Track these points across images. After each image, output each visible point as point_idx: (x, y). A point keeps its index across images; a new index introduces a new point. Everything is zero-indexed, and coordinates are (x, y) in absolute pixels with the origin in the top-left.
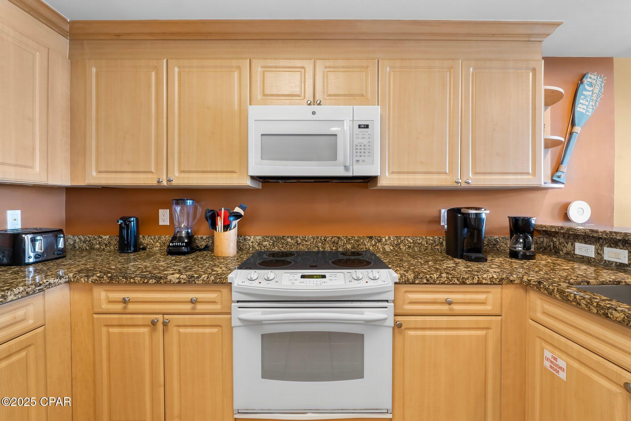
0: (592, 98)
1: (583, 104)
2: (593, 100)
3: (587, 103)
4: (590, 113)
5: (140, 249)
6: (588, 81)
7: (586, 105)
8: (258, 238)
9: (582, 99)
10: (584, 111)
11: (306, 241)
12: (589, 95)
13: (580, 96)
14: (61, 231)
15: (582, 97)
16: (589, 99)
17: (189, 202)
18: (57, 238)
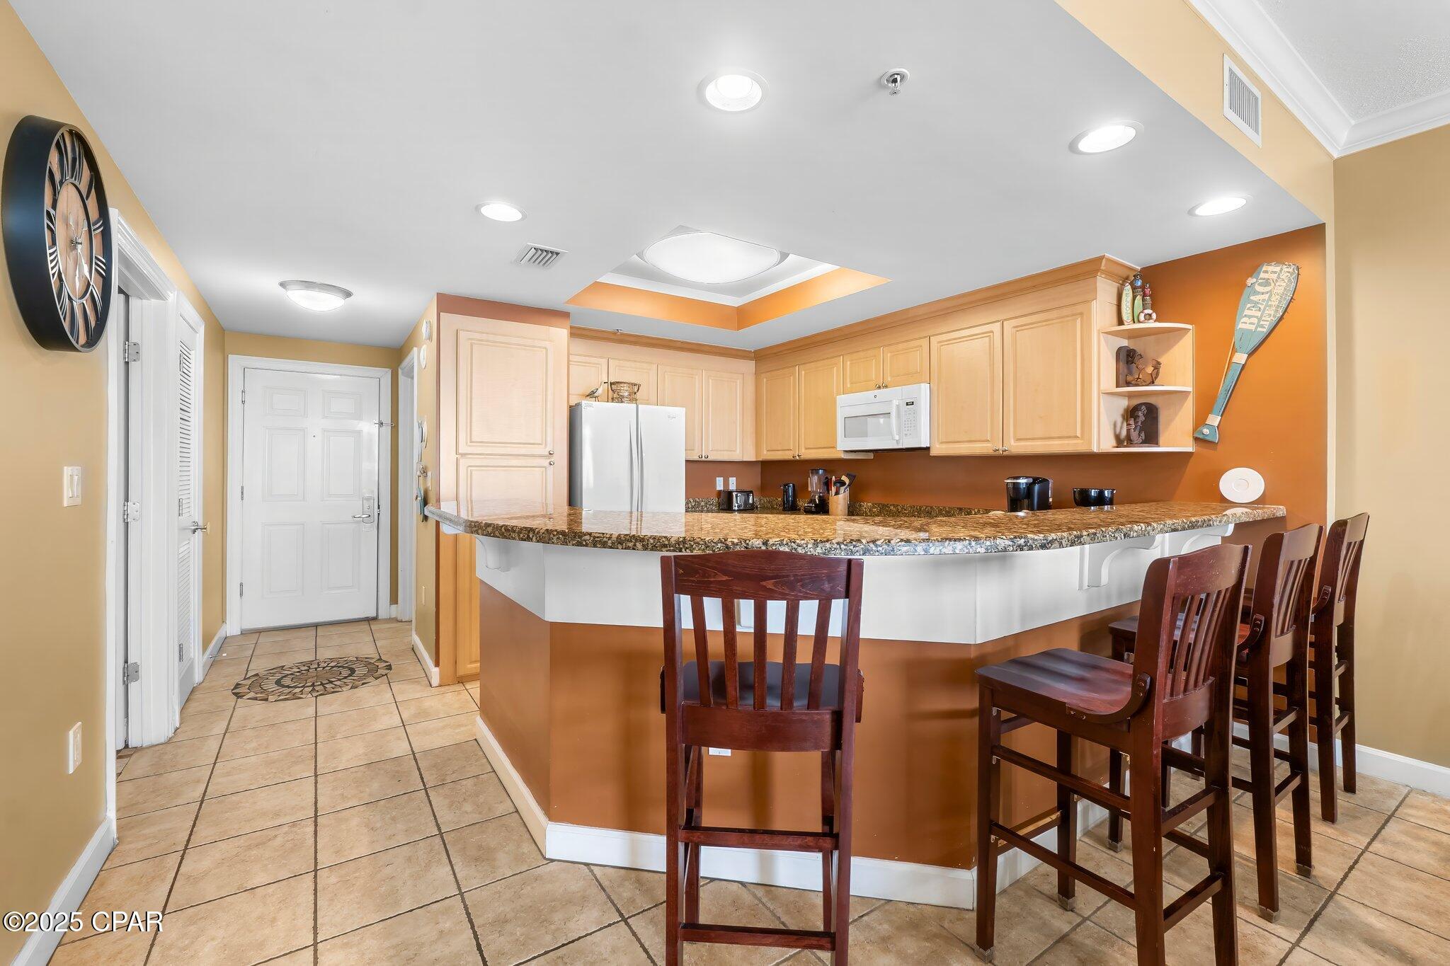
0: (1270, 303)
1: (1250, 317)
2: (1271, 306)
3: (1259, 314)
4: (1265, 328)
5: (796, 510)
6: (1261, 279)
7: (1257, 317)
8: (870, 504)
9: (1249, 309)
10: (1253, 327)
11: (905, 510)
12: (1264, 300)
13: (1245, 305)
14: (751, 492)
15: (1249, 305)
16: (1262, 307)
17: (821, 472)
18: (748, 496)
